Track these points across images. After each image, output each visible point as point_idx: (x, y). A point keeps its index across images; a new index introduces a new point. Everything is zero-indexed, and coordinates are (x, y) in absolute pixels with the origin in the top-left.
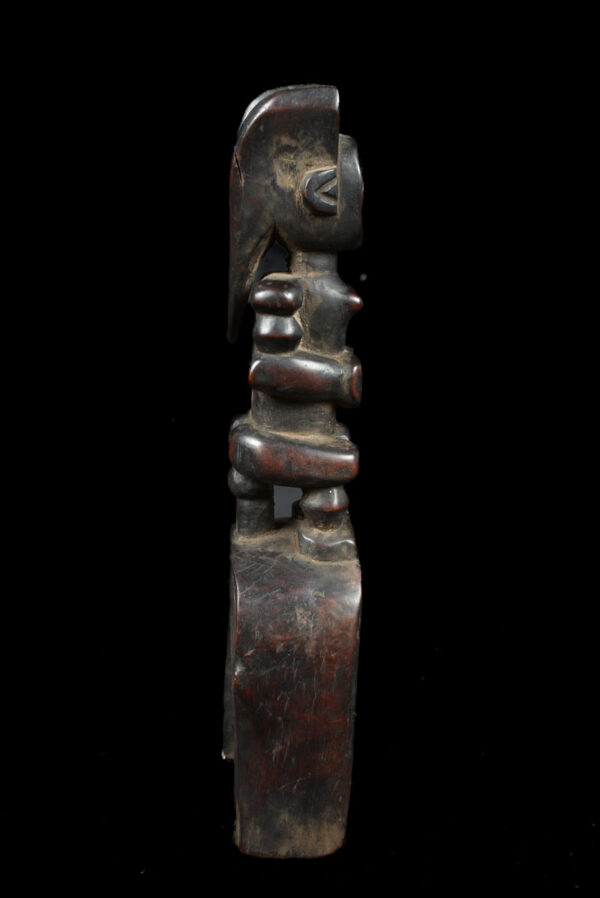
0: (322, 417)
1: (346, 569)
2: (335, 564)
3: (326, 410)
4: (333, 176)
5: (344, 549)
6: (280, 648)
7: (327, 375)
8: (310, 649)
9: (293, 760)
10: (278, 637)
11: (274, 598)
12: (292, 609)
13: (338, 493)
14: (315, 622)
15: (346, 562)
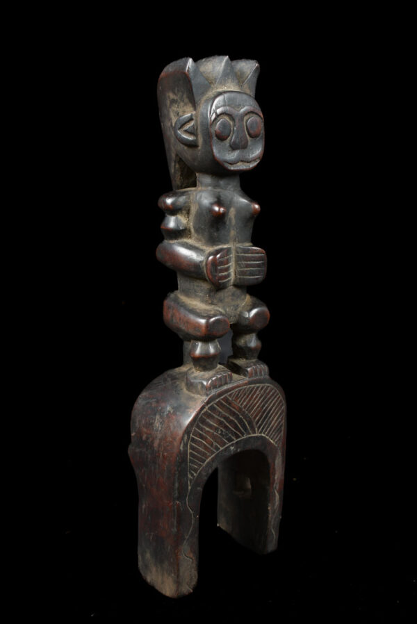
0: (202, 291)
1: (195, 400)
2: (193, 395)
3: (205, 286)
4: (191, 119)
5: (199, 387)
6: (144, 437)
7: (190, 259)
8: (156, 444)
9: (150, 517)
10: (145, 430)
11: (151, 404)
12: (155, 415)
13: (201, 346)
14: (162, 428)
15: (199, 396)
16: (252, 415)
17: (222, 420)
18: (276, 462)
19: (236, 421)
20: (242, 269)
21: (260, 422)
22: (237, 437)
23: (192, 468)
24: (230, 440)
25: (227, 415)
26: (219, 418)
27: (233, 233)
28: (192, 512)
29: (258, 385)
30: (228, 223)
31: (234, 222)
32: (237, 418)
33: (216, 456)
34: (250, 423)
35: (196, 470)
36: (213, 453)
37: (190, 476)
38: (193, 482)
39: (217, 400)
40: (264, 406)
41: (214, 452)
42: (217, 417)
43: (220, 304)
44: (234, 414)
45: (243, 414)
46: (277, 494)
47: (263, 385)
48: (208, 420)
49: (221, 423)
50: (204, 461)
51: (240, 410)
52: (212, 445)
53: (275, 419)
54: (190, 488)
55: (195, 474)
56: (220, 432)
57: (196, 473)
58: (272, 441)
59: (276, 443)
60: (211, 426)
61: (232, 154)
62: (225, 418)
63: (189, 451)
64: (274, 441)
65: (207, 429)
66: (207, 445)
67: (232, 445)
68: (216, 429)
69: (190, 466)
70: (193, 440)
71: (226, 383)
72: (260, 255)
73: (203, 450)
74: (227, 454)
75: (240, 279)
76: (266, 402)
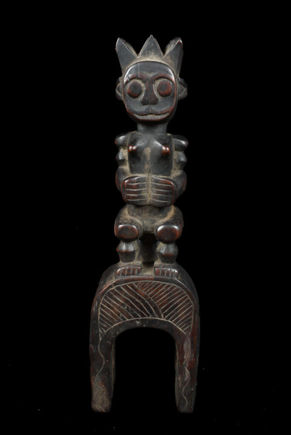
4: (119, 82)
16: (158, 303)
17: (128, 299)
18: (185, 345)
19: (142, 304)
20: (154, 194)
21: (166, 311)
22: (143, 316)
23: (101, 326)
24: (135, 316)
25: (133, 297)
26: (126, 298)
27: (147, 166)
28: (103, 357)
29: (164, 283)
30: (142, 158)
31: (149, 158)
32: (143, 301)
33: (122, 323)
34: (155, 308)
35: (106, 329)
36: (119, 321)
37: (100, 331)
38: (103, 336)
39: (124, 284)
40: (169, 300)
41: (121, 321)
42: (123, 296)
43: (138, 217)
44: (139, 298)
45: (149, 300)
46: (186, 370)
47: (169, 284)
48: (114, 296)
49: (127, 301)
50: (112, 324)
51: (146, 297)
52: (119, 315)
53: (183, 313)
54: (101, 339)
55: (104, 331)
56: (126, 308)
57: (106, 330)
58: (180, 329)
59: (185, 331)
60: (118, 302)
61: (142, 108)
62: (131, 298)
63: (99, 313)
64: (183, 329)
65: (114, 302)
66: (115, 314)
67: (138, 320)
68: (122, 304)
69: (100, 324)
70: (102, 306)
71: (133, 274)
72: (168, 185)
73: (111, 316)
74: (133, 326)
75: (153, 201)
76: (173, 298)
